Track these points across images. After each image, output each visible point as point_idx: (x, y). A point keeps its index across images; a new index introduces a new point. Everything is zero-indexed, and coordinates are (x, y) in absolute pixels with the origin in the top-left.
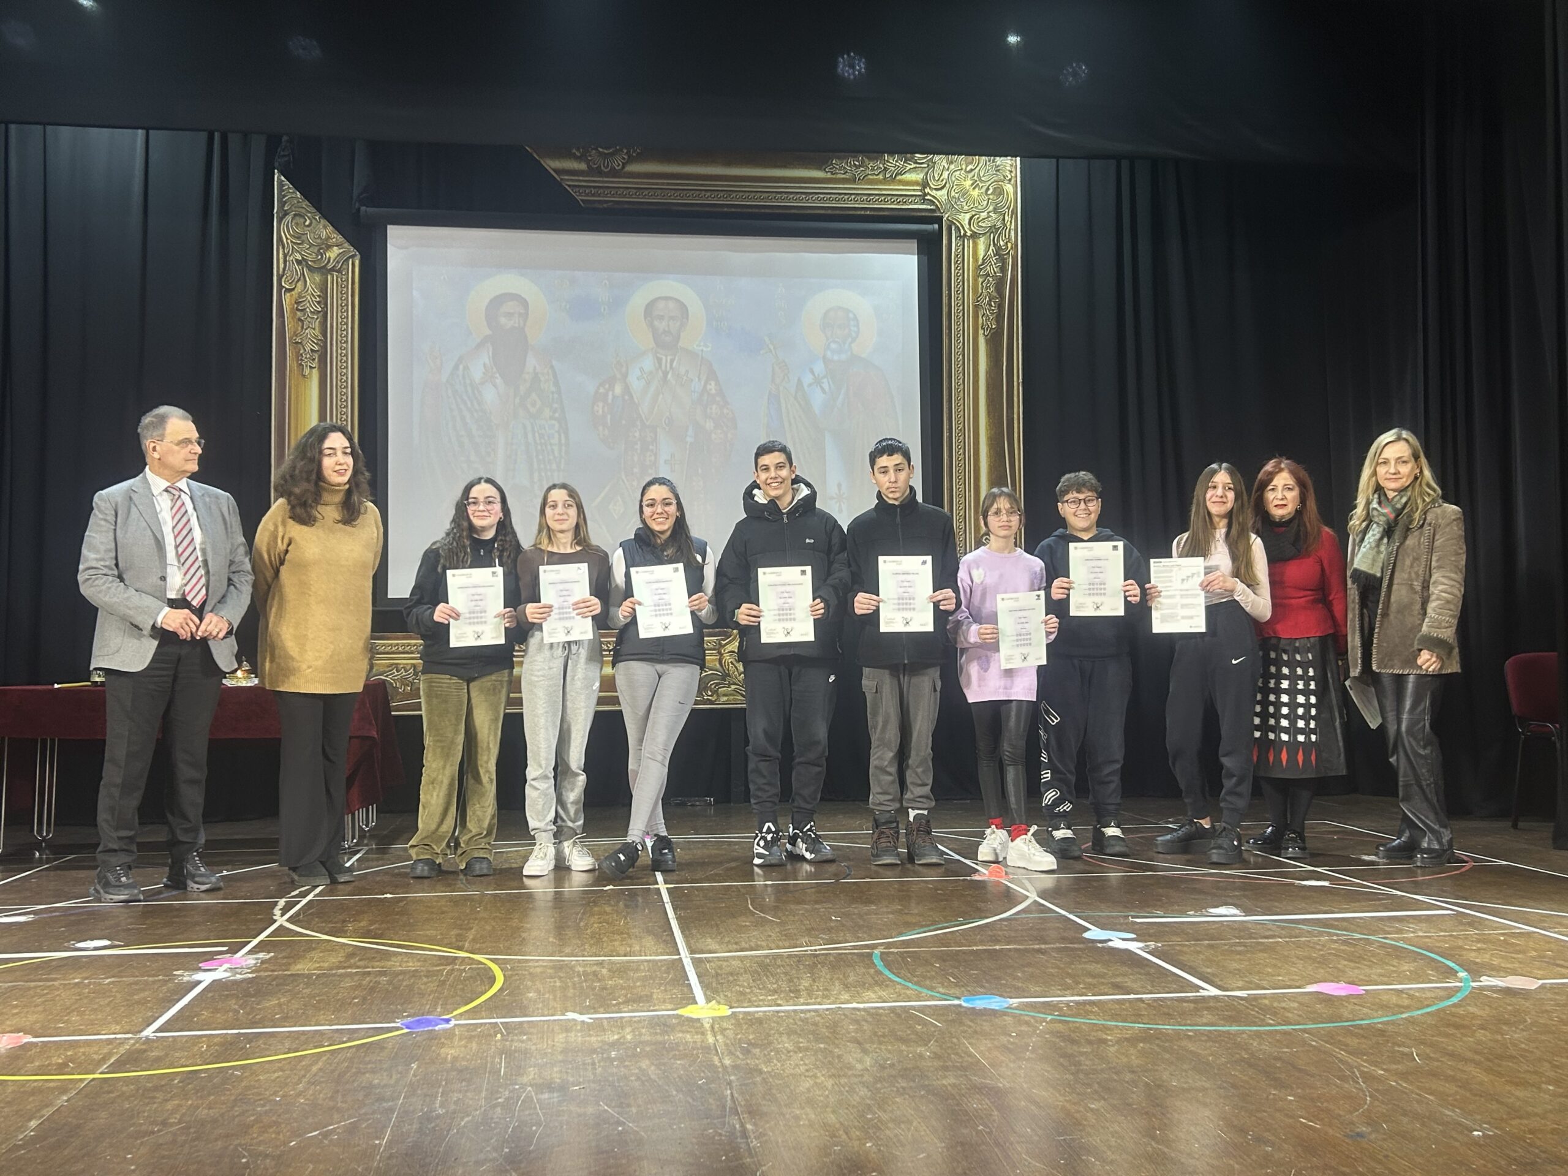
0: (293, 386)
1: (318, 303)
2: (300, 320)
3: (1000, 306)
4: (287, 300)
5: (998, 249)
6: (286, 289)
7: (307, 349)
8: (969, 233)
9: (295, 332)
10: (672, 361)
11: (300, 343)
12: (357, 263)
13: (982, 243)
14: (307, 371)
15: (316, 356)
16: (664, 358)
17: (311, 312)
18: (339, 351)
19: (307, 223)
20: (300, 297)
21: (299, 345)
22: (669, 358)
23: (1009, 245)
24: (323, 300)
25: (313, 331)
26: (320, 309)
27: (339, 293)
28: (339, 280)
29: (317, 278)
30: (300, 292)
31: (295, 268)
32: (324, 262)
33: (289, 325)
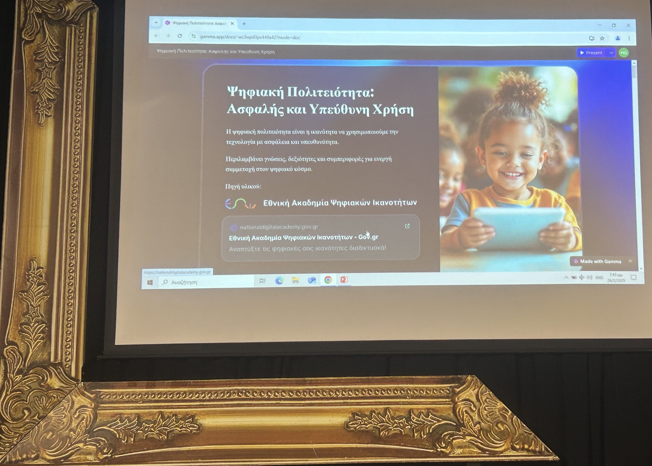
0: (28, 134)
1: (56, 53)
2: (37, 70)
4: (27, 51)
6: (25, 40)
7: (44, 98)
9: (32, 83)
11: (38, 92)
12: (95, 15)
14: (43, 120)
15: (52, 105)
17: (49, 63)
18: (75, 100)
20: (38, 48)
21: (36, 95)
24: (61, 52)
25: (50, 81)
26: (58, 60)
27: (77, 45)
28: (77, 31)
29: (56, 30)
30: (39, 44)
31: (36, 21)
32: (63, 15)
33: (27, 75)
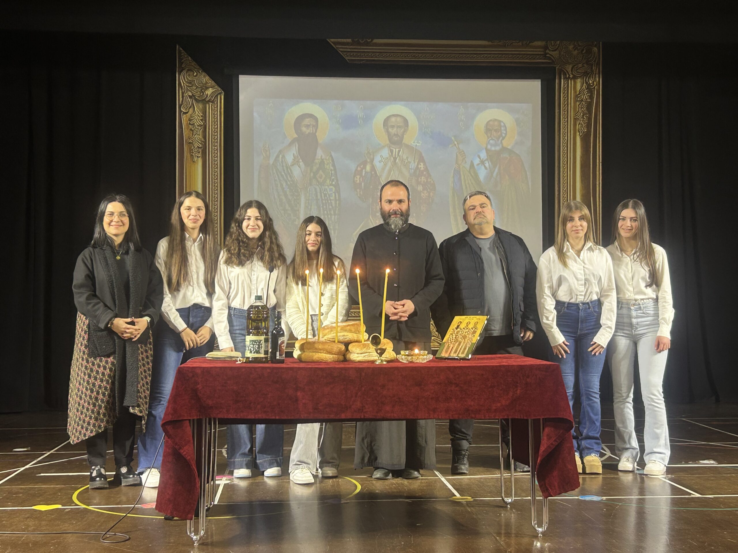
0: (188, 168)
1: (202, 120)
2: (191, 130)
3: (590, 119)
4: (184, 118)
5: (589, 85)
6: (184, 112)
7: (196, 146)
8: (571, 76)
9: (188, 137)
10: (399, 151)
11: (192, 143)
12: (223, 97)
13: (579, 82)
14: (195, 159)
15: (200, 150)
16: (394, 150)
17: (198, 125)
18: (213, 148)
19: (195, 74)
20: (191, 117)
22: (397, 150)
23: (595, 83)
24: (204, 119)
25: (199, 137)
26: (202, 124)
27: (213, 115)
28: (213, 107)
29: (201, 106)
30: (191, 114)
31: (189, 100)
32: (204, 97)
33: (185, 133)
